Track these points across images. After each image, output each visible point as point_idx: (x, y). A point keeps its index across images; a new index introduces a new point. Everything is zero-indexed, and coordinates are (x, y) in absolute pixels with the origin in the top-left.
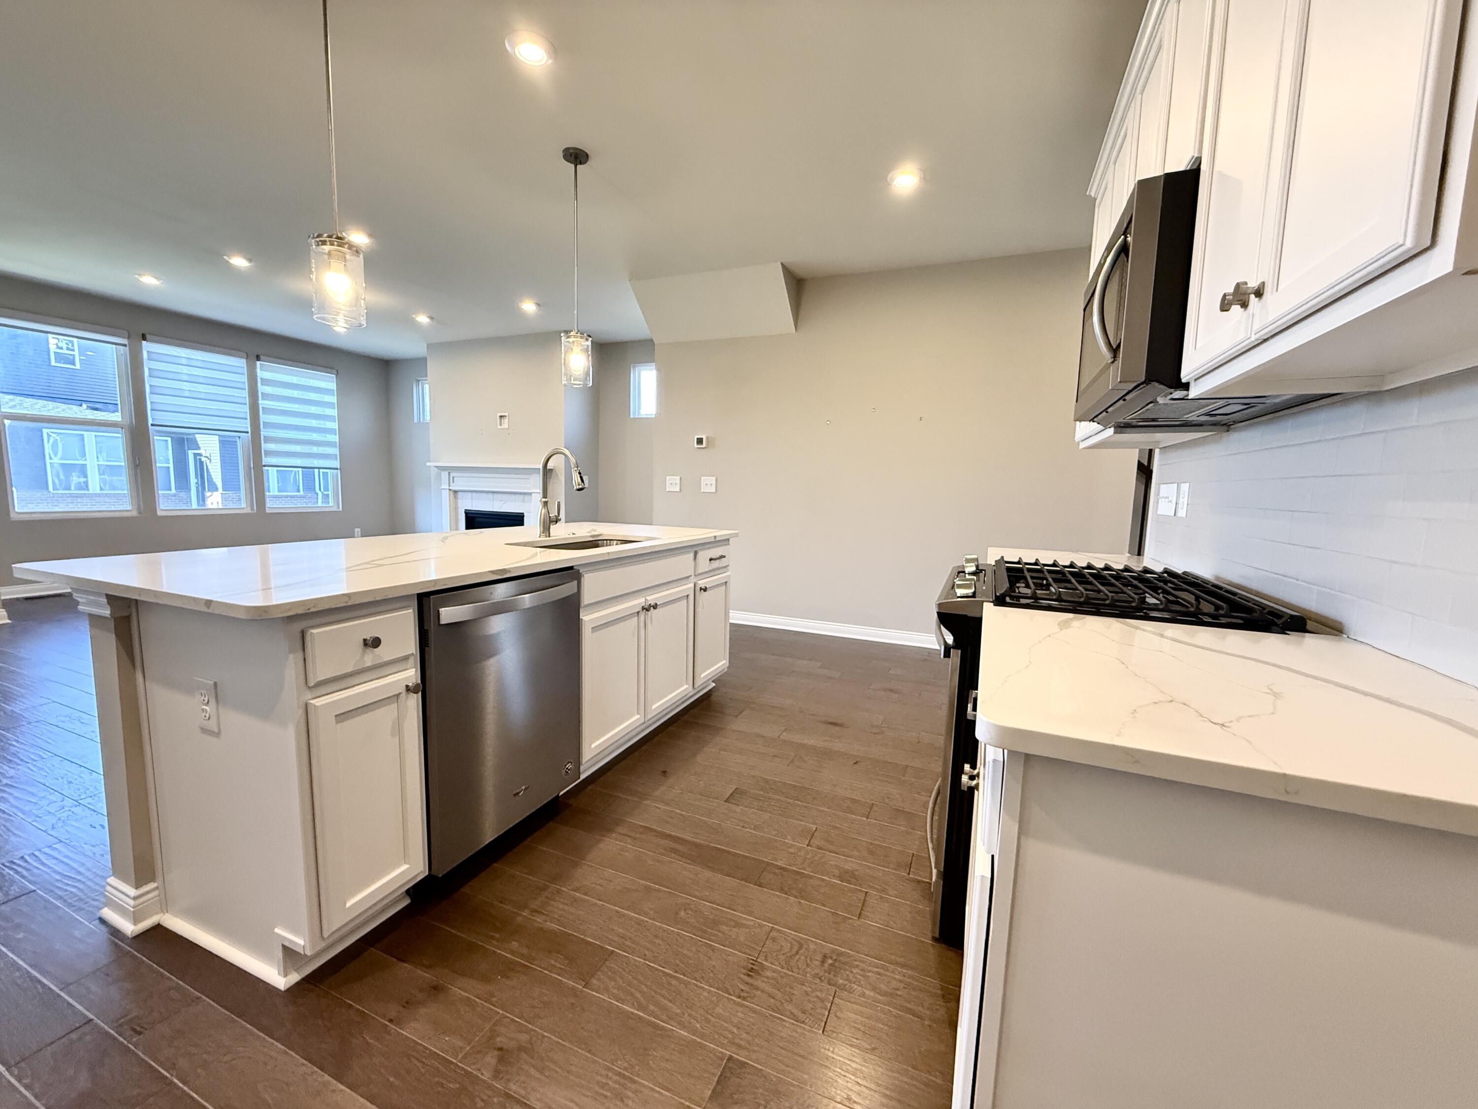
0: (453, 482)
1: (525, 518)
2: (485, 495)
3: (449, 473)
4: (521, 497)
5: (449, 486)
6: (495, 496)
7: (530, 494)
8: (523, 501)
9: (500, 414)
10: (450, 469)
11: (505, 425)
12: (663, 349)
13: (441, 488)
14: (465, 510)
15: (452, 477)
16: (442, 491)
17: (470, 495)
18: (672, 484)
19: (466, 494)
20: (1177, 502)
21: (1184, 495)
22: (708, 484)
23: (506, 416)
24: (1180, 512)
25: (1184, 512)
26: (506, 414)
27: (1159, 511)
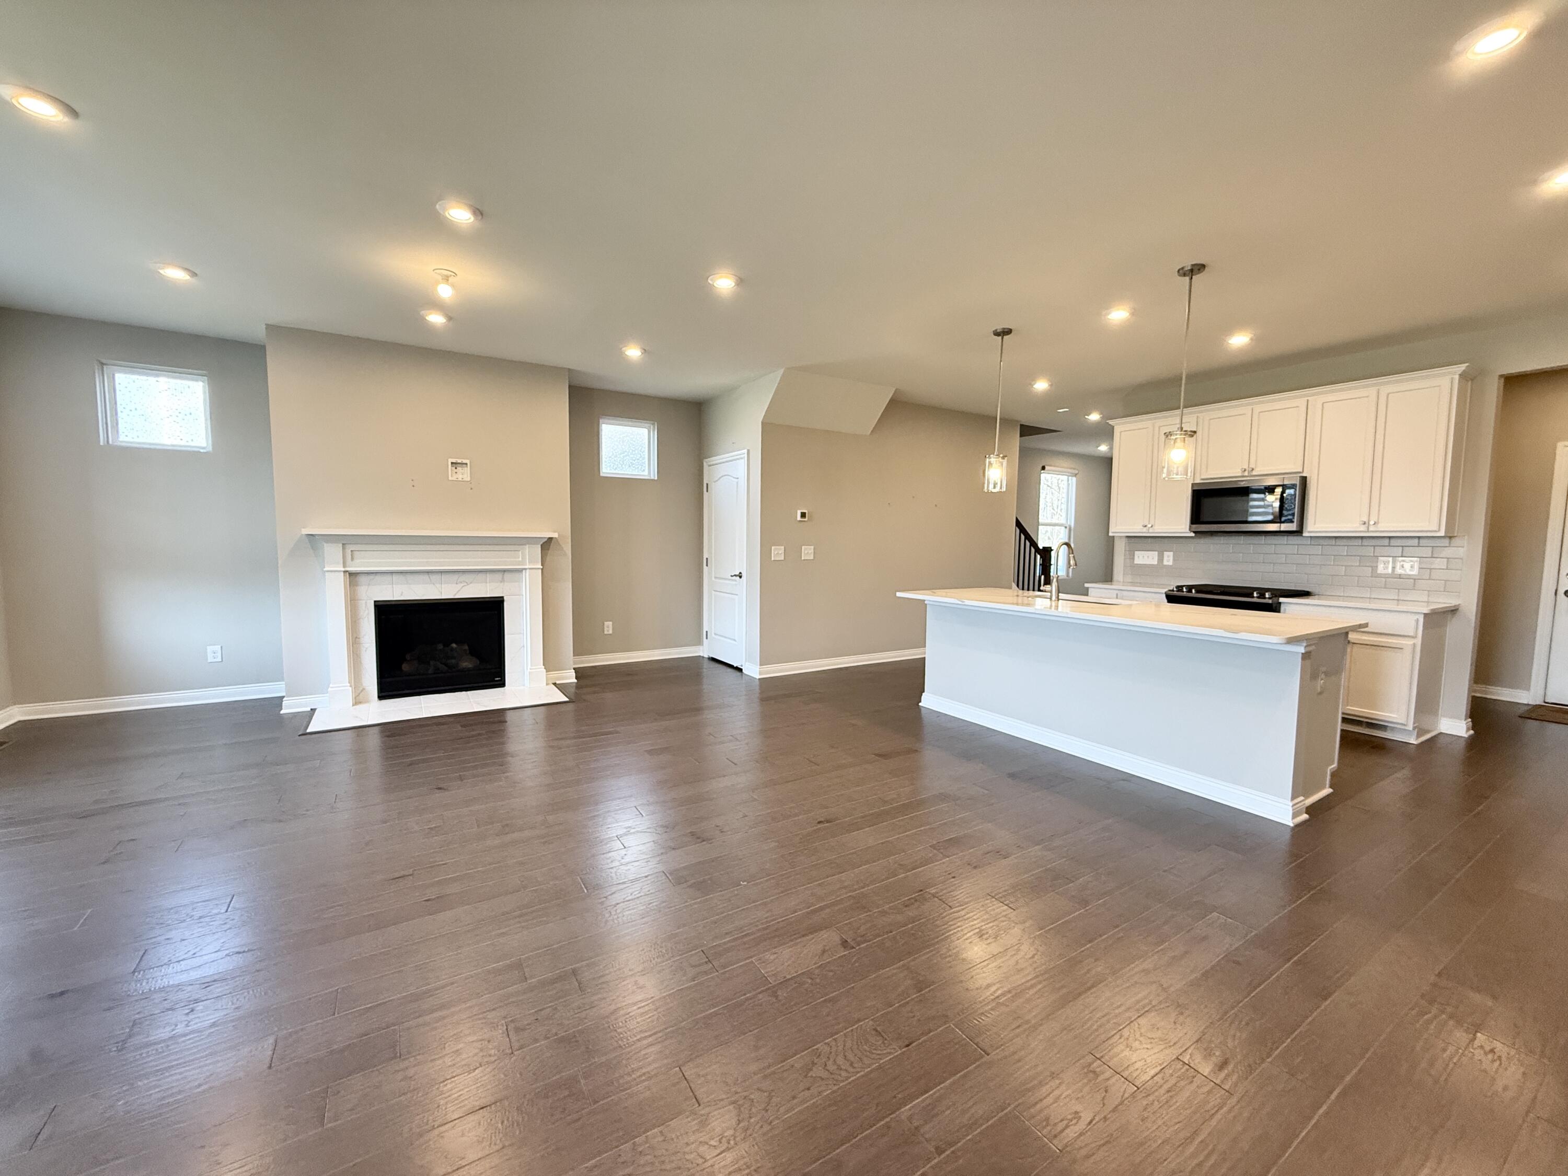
0: (352, 559)
1: (505, 604)
2: (426, 577)
3: (343, 544)
4: (498, 576)
5: (344, 566)
6: (444, 577)
7: (520, 571)
8: (503, 581)
9: (454, 461)
10: (344, 541)
11: (464, 474)
12: (768, 428)
13: (325, 569)
14: (375, 602)
15: (352, 551)
16: (327, 574)
17: (388, 578)
18: (778, 553)
19: (378, 578)
20: (1161, 558)
21: (1168, 557)
22: (808, 553)
23: (466, 464)
24: (1165, 563)
25: (1171, 563)
26: (465, 461)
27: (1136, 562)
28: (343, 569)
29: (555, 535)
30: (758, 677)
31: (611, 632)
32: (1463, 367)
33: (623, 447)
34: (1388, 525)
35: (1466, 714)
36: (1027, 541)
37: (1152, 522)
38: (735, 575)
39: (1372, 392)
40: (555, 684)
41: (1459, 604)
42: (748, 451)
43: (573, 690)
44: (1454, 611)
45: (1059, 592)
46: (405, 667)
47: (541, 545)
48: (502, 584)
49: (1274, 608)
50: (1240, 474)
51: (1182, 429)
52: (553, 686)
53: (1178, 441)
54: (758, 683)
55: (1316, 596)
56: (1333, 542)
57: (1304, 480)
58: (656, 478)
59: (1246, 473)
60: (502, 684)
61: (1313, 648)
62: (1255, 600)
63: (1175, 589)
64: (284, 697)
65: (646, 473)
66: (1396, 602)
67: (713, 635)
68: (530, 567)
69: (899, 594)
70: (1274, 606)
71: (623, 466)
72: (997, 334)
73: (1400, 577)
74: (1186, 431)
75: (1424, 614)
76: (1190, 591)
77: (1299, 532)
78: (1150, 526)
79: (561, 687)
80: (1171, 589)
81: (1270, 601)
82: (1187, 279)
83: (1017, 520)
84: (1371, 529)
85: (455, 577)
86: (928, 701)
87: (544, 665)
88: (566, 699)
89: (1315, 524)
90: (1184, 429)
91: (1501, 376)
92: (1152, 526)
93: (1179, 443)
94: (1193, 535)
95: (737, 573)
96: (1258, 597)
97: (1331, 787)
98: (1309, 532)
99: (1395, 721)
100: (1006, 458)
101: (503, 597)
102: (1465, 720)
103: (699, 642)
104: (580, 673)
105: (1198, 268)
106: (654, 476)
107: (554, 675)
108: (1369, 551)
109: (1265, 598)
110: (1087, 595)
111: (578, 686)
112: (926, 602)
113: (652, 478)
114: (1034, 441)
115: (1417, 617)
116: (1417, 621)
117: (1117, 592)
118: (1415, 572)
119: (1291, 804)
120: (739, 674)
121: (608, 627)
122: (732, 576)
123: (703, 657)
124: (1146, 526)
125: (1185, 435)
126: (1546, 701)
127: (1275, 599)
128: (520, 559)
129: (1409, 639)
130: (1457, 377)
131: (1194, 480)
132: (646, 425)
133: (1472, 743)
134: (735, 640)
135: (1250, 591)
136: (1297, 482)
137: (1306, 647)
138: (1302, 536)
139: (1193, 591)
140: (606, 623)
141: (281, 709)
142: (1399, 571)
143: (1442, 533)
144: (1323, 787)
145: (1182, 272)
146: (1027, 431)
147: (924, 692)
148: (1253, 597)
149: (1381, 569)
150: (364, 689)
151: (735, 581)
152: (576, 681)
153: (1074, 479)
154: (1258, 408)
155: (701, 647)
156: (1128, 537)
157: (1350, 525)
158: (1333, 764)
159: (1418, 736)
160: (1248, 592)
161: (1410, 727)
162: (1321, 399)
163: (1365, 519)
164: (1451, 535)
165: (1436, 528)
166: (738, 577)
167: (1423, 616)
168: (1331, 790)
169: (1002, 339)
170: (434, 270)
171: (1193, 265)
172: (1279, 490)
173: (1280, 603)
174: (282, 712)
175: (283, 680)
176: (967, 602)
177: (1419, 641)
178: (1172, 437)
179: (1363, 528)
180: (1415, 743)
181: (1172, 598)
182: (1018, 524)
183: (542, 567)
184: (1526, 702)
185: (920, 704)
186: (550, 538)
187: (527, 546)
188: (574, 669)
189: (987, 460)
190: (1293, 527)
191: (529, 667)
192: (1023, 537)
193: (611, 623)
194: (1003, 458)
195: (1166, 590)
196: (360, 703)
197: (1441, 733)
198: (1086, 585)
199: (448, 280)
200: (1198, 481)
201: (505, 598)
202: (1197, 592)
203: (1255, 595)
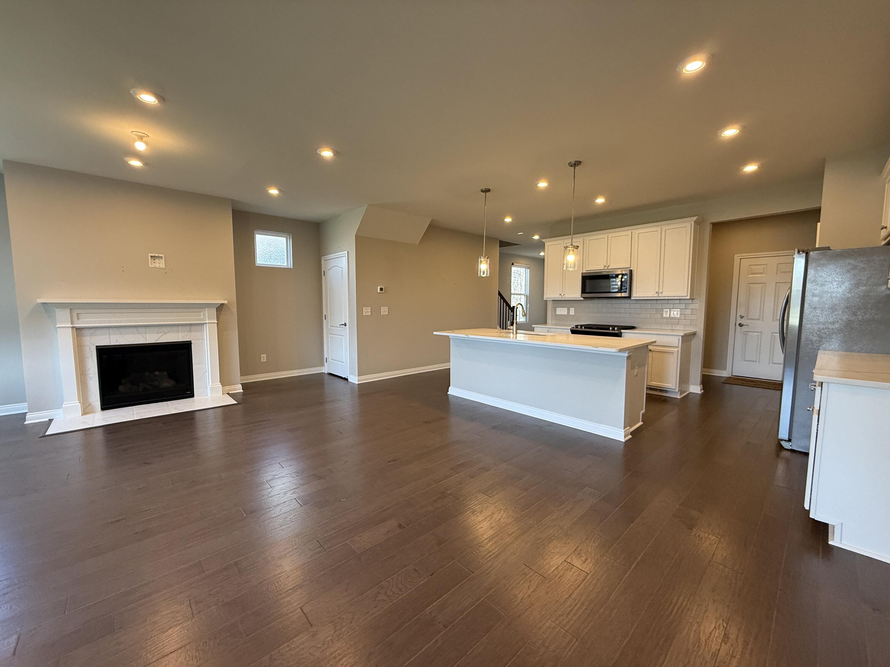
0: (78, 319)
1: (192, 345)
2: (135, 330)
3: (70, 309)
4: (188, 328)
5: (72, 324)
6: (148, 329)
7: (202, 324)
8: (190, 331)
9: (153, 255)
10: (72, 307)
11: (160, 264)
12: (359, 239)
13: (57, 326)
14: (97, 346)
15: (77, 314)
16: (58, 330)
17: (107, 331)
18: (367, 311)
19: (98, 331)
20: (569, 312)
21: (572, 310)
22: (384, 311)
23: (162, 257)
24: (571, 314)
25: (573, 314)
26: (160, 255)
27: (557, 313)
28: (71, 326)
29: (226, 302)
30: (357, 383)
31: (265, 361)
32: (695, 218)
33: (270, 248)
34: (667, 294)
35: (700, 383)
36: (504, 303)
37: (564, 293)
38: (342, 325)
39: (659, 229)
40: (228, 394)
41: (696, 331)
42: (348, 252)
43: (241, 397)
44: (694, 334)
45: (517, 330)
46: (121, 388)
47: (216, 308)
48: (190, 333)
49: (619, 335)
50: (603, 268)
51: (572, 244)
52: (227, 395)
53: (571, 250)
54: (357, 386)
55: (638, 329)
56: (644, 302)
57: (631, 271)
58: (292, 268)
59: (606, 268)
60: (192, 396)
61: (631, 353)
62: (611, 331)
63: (575, 327)
64: (27, 413)
65: (286, 264)
66: (671, 330)
67: (330, 360)
68: (209, 322)
69: (435, 333)
70: (619, 334)
71: (271, 260)
72: (483, 191)
73: (672, 318)
74: (574, 246)
75: (682, 336)
76: (581, 328)
77: (629, 297)
78: (563, 294)
79: (232, 396)
80: (573, 327)
81: (617, 332)
82: (573, 168)
83: (499, 291)
84: (660, 295)
85: (156, 329)
86: (452, 391)
87: (220, 382)
88: (236, 402)
89: (637, 294)
90: (573, 245)
91: (711, 223)
92: (564, 295)
93: (571, 252)
94: (582, 299)
95: (343, 323)
96: (612, 330)
97: (642, 421)
98: (634, 297)
99: (670, 388)
100: (489, 259)
101: (191, 341)
102: (700, 385)
103: (322, 365)
104: (245, 386)
105: (577, 164)
106: (291, 266)
107: (227, 388)
108: (659, 306)
109: (615, 330)
110: (534, 331)
111: (244, 394)
112: (450, 337)
113: (289, 267)
114: (506, 249)
115: (678, 337)
116: (679, 339)
117: (548, 329)
118: (678, 316)
119: (623, 431)
120: (346, 382)
121: (263, 357)
122: (340, 325)
123: (325, 373)
124: (561, 295)
125: (574, 248)
126: (733, 375)
127: (619, 331)
128: (202, 317)
129: (676, 348)
130: (693, 223)
131: (583, 271)
132: (284, 235)
133: (703, 395)
134: (343, 363)
135: (608, 327)
136: (628, 272)
137: (628, 353)
138: (630, 299)
139: (583, 328)
140: (262, 356)
141: (25, 421)
142: (672, 315)
143: (688, 297)
144: (638, 422)
145: (570, 165)
146: (503, 244)
147: (450, 386)
148: (610, 330)
149: (664, 315)
150: (90, 404)
151: (343, 327)
152: (242, 391)
153: (528, 270)
154: (610, 235)
155: (323, 368)
156: (553, 300)
157: (650, 294)
158: (643, 410)
159: (681, 395)
160: (607, 327)
161: (677, 391)
162: (637, 232)
163: (657, 291)
164: (692, 298)
165: (686, 295)
166: (344, 326)
167: (681, 337)
168: (642, 423)
169: (486, 194)
170: (132, 132)
171: (575, 161)
172: (620, 276)
173: (621, 333)
174: (26, 423)
175: (26, 402)
176: (470, 336)
177: (680, 349)
178: (568, 249)
179: (656, 295)
180: (679, 398)
181: (573, 332)
182: (500, 294)
183: (217, 322)
184: (725, 376)
185: (448, 393)
186: (222, 304)
187: (207, 309)
188: (241, 384)
189: (479, 259)
190: (626, 295)
191: (210, 384)
192: (502, 301)
193: (265, 355)
194: (487, 258)
195: (570, 327)
196: (88, 413)
197: (690, 392)
198: (533, 326)
199: (142, 139)
200: (584, 272)
201: (192, 342)
202: (585, 328)
203: (611, 329)
